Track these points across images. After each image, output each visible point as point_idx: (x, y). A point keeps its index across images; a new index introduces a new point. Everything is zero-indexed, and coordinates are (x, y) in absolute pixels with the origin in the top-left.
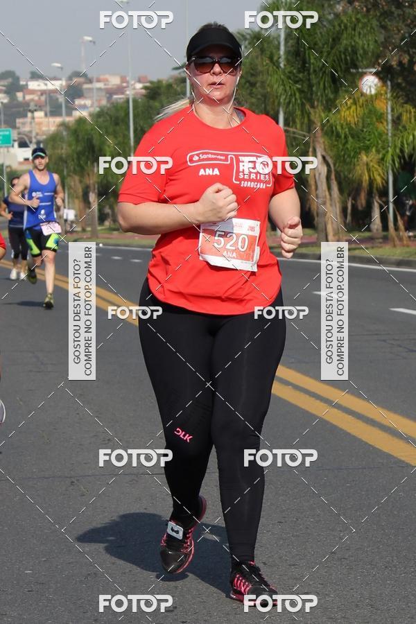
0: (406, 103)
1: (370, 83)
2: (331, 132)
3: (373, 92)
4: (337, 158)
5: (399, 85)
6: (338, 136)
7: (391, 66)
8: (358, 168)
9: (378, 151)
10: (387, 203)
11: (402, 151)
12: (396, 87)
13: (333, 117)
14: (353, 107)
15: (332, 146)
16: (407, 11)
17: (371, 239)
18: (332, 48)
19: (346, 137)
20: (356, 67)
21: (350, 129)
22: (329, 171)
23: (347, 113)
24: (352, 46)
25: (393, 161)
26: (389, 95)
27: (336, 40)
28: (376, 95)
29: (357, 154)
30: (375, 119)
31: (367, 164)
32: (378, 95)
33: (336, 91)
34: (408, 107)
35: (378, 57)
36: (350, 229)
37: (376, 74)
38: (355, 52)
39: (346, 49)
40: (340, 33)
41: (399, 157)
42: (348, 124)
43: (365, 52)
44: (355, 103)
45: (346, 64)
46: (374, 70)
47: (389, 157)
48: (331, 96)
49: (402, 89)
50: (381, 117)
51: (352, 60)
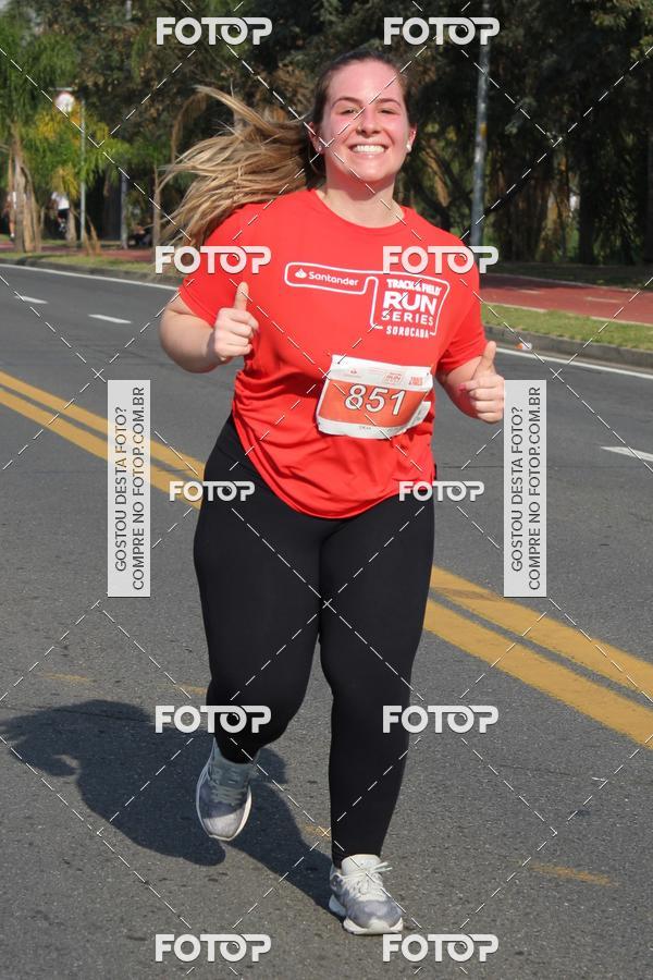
0: (100, 121)
1: (65, 102)
2: (30, 146)
3: (70, 109)
4: (35, 170)
5: (94, 105)
6: (37, 150)
7: (87, 86)
8: (54, 180)
9: (74, 166)
10: (80, 214)
11: (97, 166)
12: (89, 106)
13: (32, 132)
14: (51, 124)
15: (31, 160)
16: (103, 35)
17: (65, 247)
18: (32, 67)
19: (44, 151)
20: (53, 85)
21: (49, 144)
22: (27, 181)
23: (45, 129)
24: (51, 67)
25: (88, 175)
26: (84, 113)
27: (36, 59)
28: (72, 112)
29: (54, 167)
30: (71, 136)
31: (63, 177)
32: (73, 113)
33: (34, 108)
34: (103, 125)
35: (75, 77)
36: (44, 237)
37: (72, 93)
38: (53, 71)
39: (45, 69)
40: (41, 53)
41: (93, 172)
42: (46, 139)
43: (63, 73)
44: (52, 119)
45: (45, 82)
46: (70, 89)
47: (83, 174)
48: (30, 112)
49: (96, 107)
50: (77, 133)
51: (51, 80)
